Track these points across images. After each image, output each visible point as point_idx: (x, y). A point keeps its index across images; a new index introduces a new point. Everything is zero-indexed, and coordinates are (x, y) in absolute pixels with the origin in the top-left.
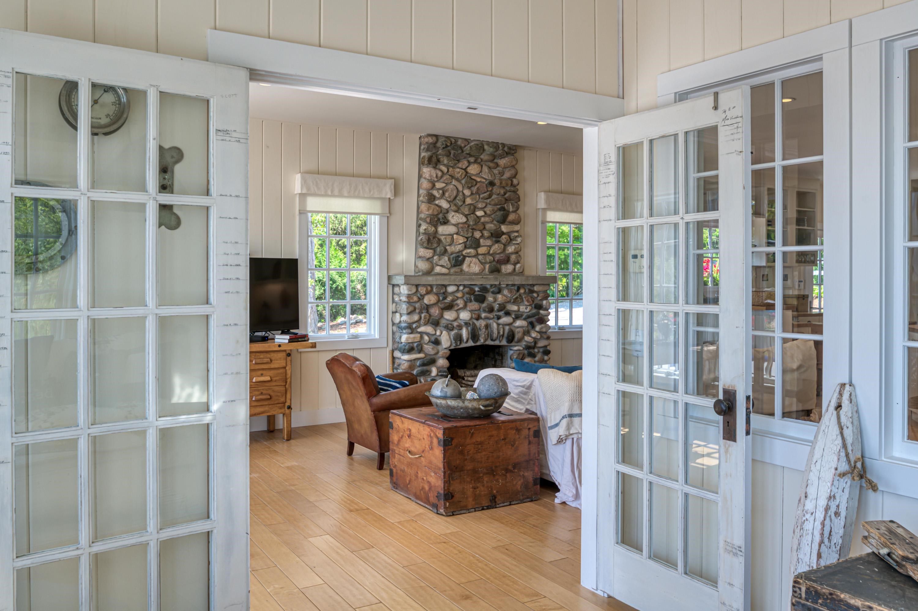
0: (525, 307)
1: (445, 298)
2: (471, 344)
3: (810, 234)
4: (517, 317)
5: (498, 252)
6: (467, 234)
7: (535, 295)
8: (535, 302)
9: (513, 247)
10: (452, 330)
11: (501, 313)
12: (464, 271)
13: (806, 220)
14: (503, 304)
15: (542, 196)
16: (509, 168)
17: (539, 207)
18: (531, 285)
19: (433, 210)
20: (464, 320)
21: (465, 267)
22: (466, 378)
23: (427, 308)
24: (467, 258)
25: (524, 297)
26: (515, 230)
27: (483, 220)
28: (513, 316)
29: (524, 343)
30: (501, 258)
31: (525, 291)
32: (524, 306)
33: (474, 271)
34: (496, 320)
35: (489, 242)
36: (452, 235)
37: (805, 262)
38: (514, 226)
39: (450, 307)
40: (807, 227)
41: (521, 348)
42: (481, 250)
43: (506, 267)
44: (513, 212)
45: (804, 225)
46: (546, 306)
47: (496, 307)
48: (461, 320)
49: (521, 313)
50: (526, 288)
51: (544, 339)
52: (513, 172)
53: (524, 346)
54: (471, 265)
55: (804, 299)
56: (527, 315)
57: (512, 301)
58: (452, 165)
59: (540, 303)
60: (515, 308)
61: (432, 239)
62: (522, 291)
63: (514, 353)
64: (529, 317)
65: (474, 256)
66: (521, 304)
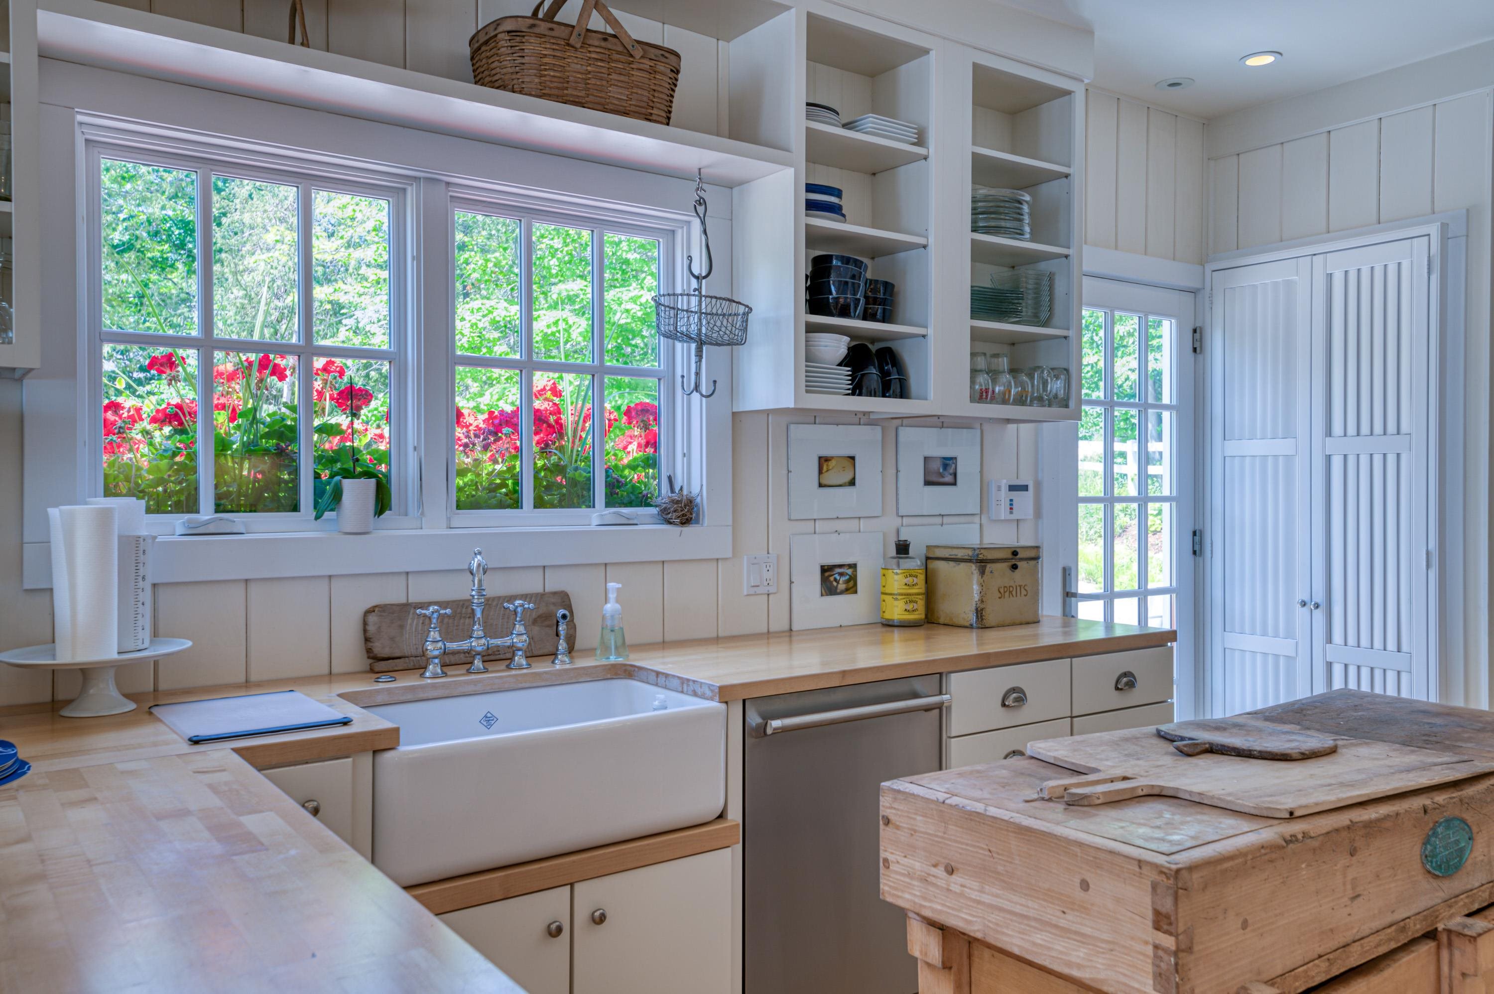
3: (1052, 276)
13: (1026, 208)
37: (1022, 401)
40: (1032, 240)
45: (1018, 233)
55: (1014, 567)
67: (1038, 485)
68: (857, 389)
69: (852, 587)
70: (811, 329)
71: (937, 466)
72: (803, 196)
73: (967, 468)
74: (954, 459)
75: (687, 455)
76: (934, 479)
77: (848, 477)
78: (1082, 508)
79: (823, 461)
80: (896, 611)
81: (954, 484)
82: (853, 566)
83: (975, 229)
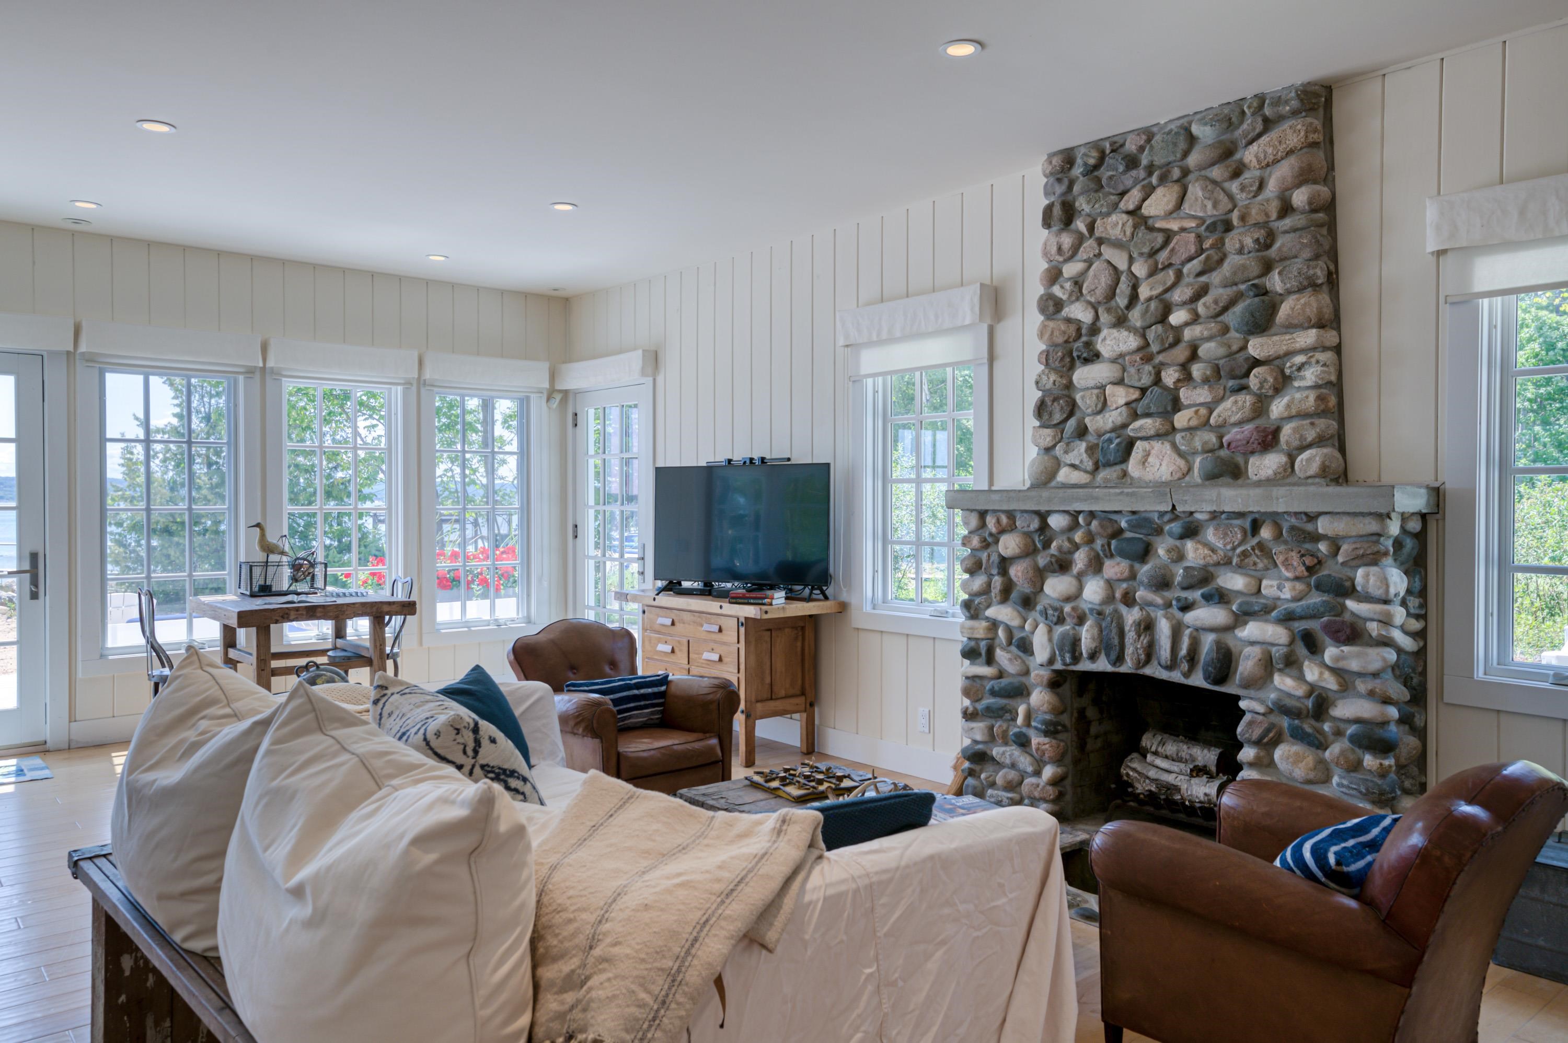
0: (1277, 584)
1: (1047, 545)
2: (1103, 665)
4: (1249, 612)
5: (1233, 419)
6: (1140, 380)
8: (1323, 572)
9: (1290, 400)
10: (1061, 620)
11: (1196, 595)
12: (1132, 478)
14: (1204, 568)
16: (1282, 163)
18: (1297, 515)
19: (1052, 333)
20: (1090, 603)
21: (1133, 466)
22: (1149, 757)
23: (1004, 563)
24: (1139, 444)
25: (1275, 551)
26: (1298, 346)
27: (1188, 334)
28: (1235, 608)
29: (1273, 696)
30: (1238, 437)
31: (1281, 533)
32: (1277, 579)
33: (1157, 475)
34: (1175, 611)
35: (1202, 395)
36: (1102, 388)
38: (1296, 335)
39: (1062, 566)
41: (1262, 709)
42: (1181, 419)
43: (1258, 463)
44: (1289, 292)
46: (1363, 587)
47: (1179, 573)
48: (1086, 601)
49: (1269, 602)
50: (1282, 524)
51: (1361, 696)
53: (1271, 704)
54: (1150, 459)
56: (1287, 610)
57: (1233, 561)
58: (1104, 210)
59: (1346, 574)
60: (1244, 583)
61: (1049, 404)
62: (1266, 533)
64: (1291, 616)
65: (1158, 436)
66: (1273, 572)
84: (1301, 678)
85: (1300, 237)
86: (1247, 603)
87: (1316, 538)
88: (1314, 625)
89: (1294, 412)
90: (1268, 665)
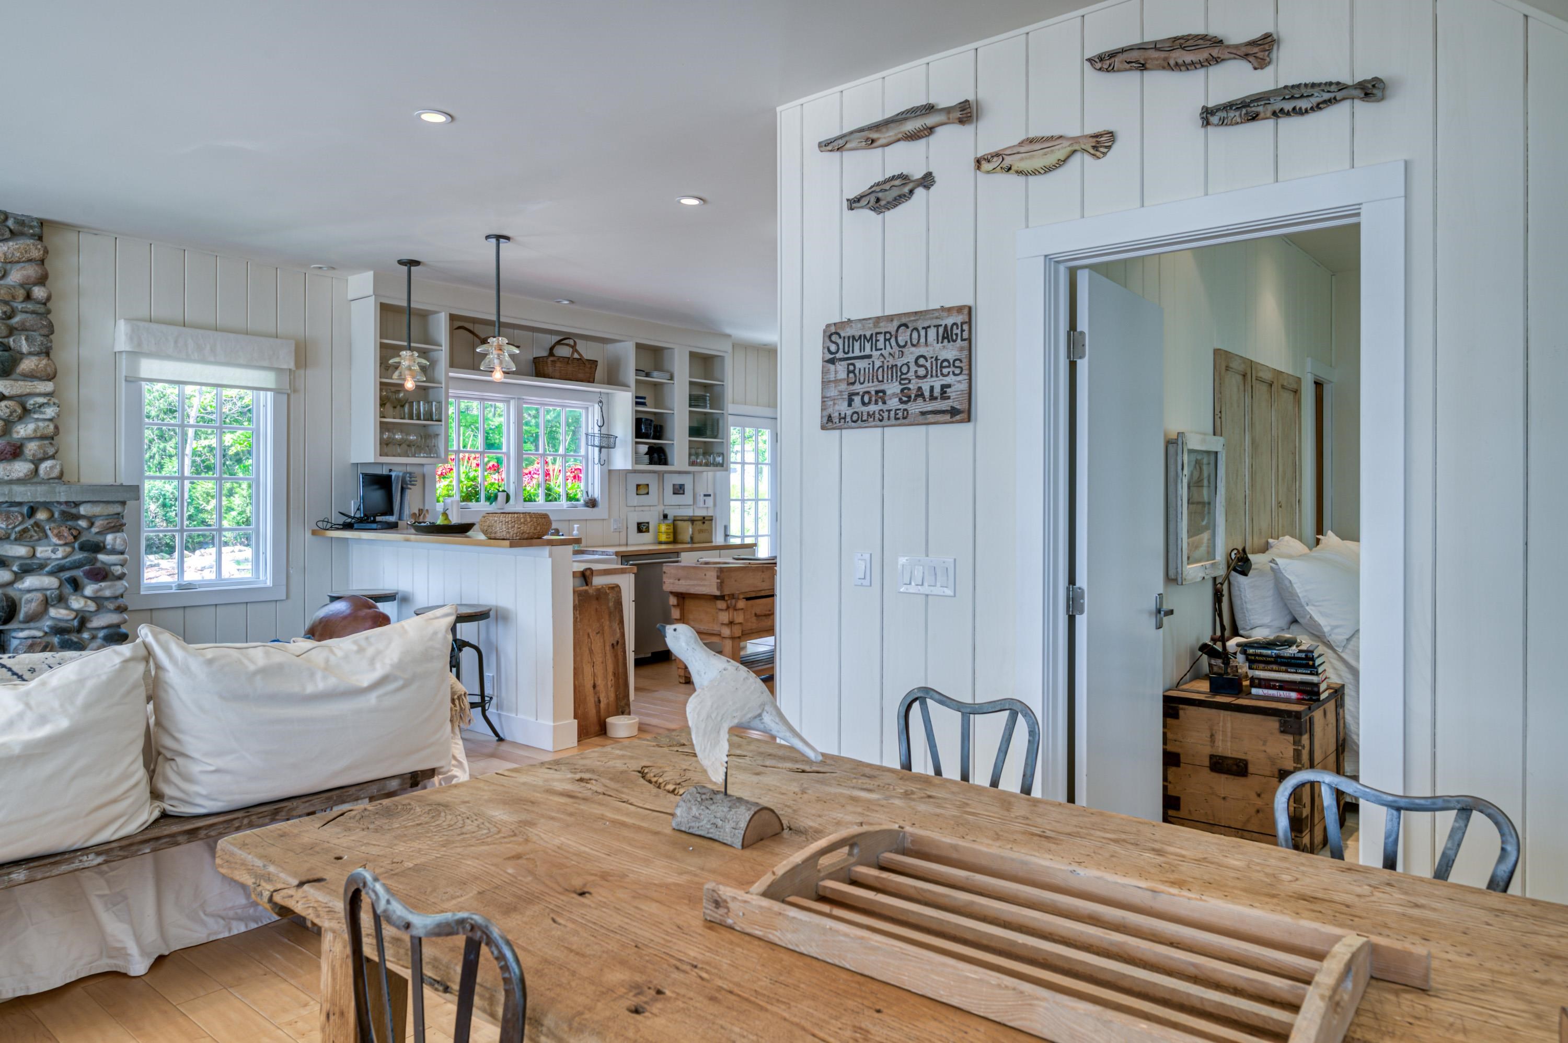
0: (50, 549)
3: (718, 420)
4: (26, 570)
7: (83, 523)
8: (83, 538)
9: (31, 426)
13: (708, 398)
15: (122, 326)
16: (22, 264)
17: (117, 349)
18: (67, 503)
25: (47, 527)
26: (38, 391)
28: (15, 568)
29: (51, 623)
31: (53, 515)
32: (49, 545)
37: (707, 465)
38: (35, 383)
40: (711, 409)
41: (40, 634)
43: (9, 468)
44: (30, 354)
45: (705, 407)
46: (113, 545)
49: (42, 561)
50: (54, 509)
51: (110, 611)
52: (31, 271)
53: (47, 629)
55: (704, 523)
56: (58, 565)
57: (13, 536)
59: (99, 538)
60: (21, 551)
62: (41, 516)
63: (20, 644)
64: (61, 569)
66: (44, 541)
67: (715, 495)
68: (651, 462)
69: (647, 531)
70: (637, 443)
71: (678, 487)
72: (634, 400)
73: (688, 488)
74: (684, 485)
75: (593, 484)
76: (676, 492)
77: (646, 492)
78: (732, 503)
79: (638, 486)
80: (663, 538)
81: (684, 494)
82: (648, 523)
83: (690, 406)
84: (68, 608)
85: (41, 319)
86: (26, 564)
87: (78, 517)
88: (78, 573)
89: (39, 434)
90: (47, 603)
